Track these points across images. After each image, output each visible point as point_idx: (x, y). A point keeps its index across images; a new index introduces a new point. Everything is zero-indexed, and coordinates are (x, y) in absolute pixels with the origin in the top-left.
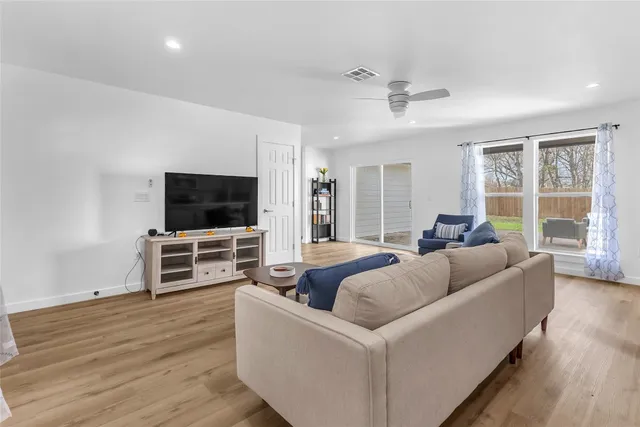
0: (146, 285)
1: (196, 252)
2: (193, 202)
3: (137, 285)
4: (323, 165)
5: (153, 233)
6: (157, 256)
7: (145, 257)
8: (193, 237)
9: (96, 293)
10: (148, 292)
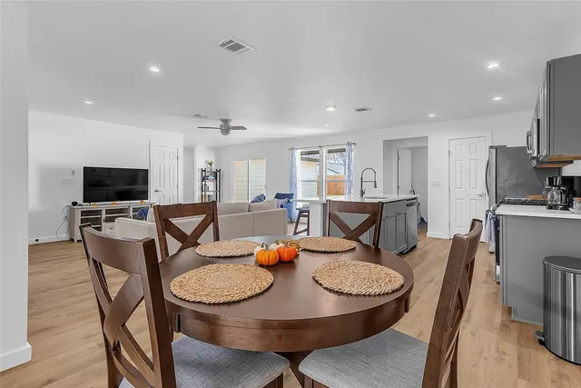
0: (70, 235)
1: (104, 216)
2: (108, 185)
3: (64, 236)
4: (211, 159)
5: (75, 204)
6: (78, 217)
7: (70, 219)
8: (103, 206)
9: (37, 240)
10: (72, 240)
